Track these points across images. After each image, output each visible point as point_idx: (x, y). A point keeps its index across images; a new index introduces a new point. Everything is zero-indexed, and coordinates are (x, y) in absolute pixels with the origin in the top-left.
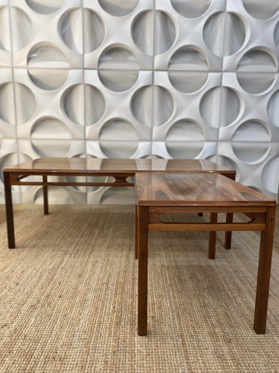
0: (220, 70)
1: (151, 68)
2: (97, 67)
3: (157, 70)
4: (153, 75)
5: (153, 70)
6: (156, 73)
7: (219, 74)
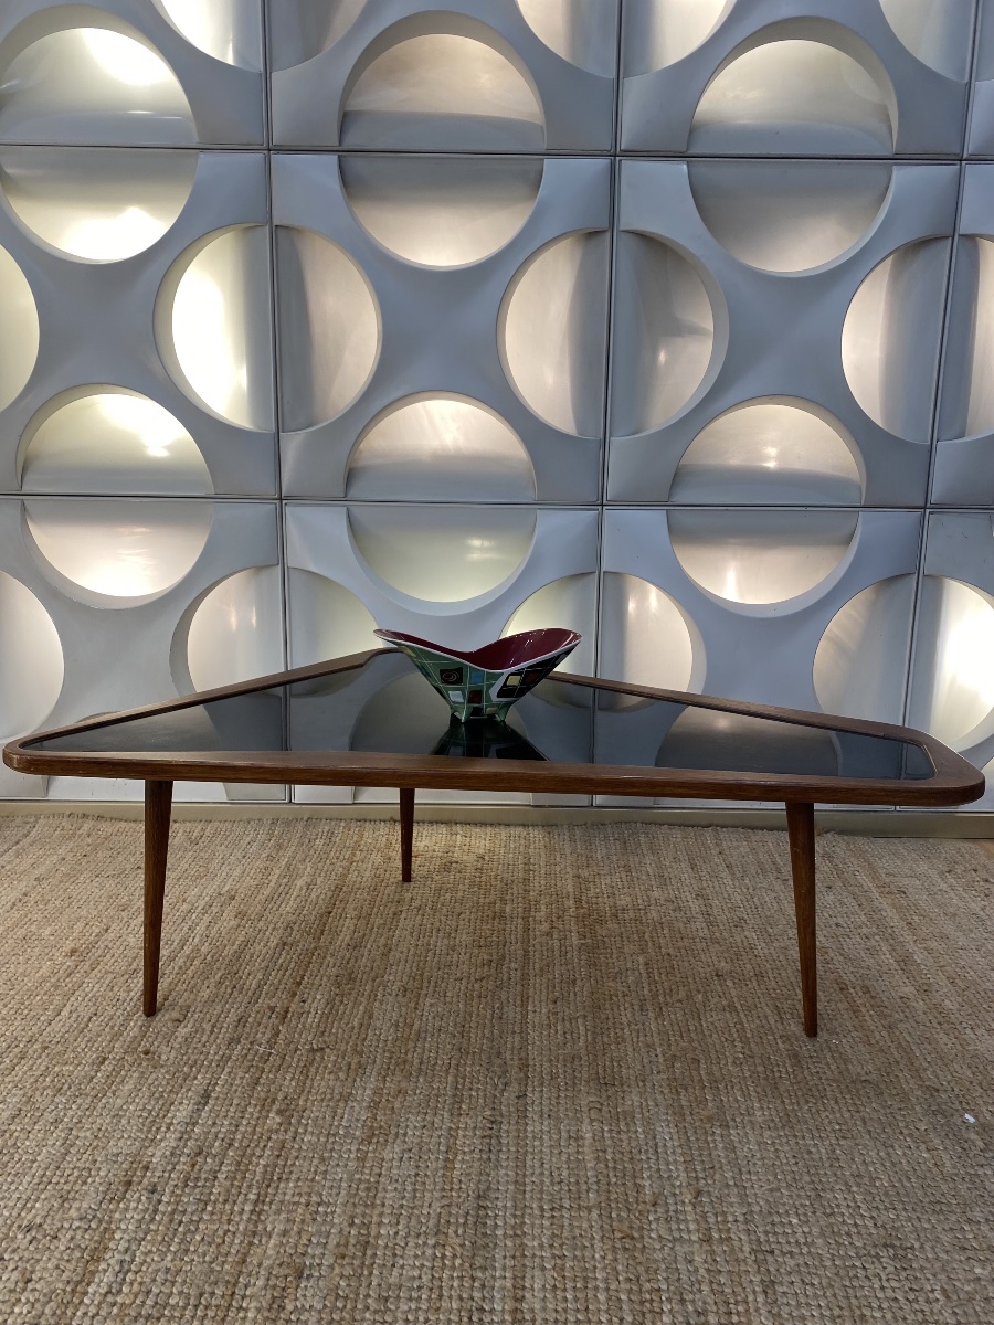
0: (957, 151)
1: (607, 145)
2: (333, 142)
3: (631, 154)
4: (613, 175)
5: (615, 154)
6: (628, 167)
7: (949, 171)
